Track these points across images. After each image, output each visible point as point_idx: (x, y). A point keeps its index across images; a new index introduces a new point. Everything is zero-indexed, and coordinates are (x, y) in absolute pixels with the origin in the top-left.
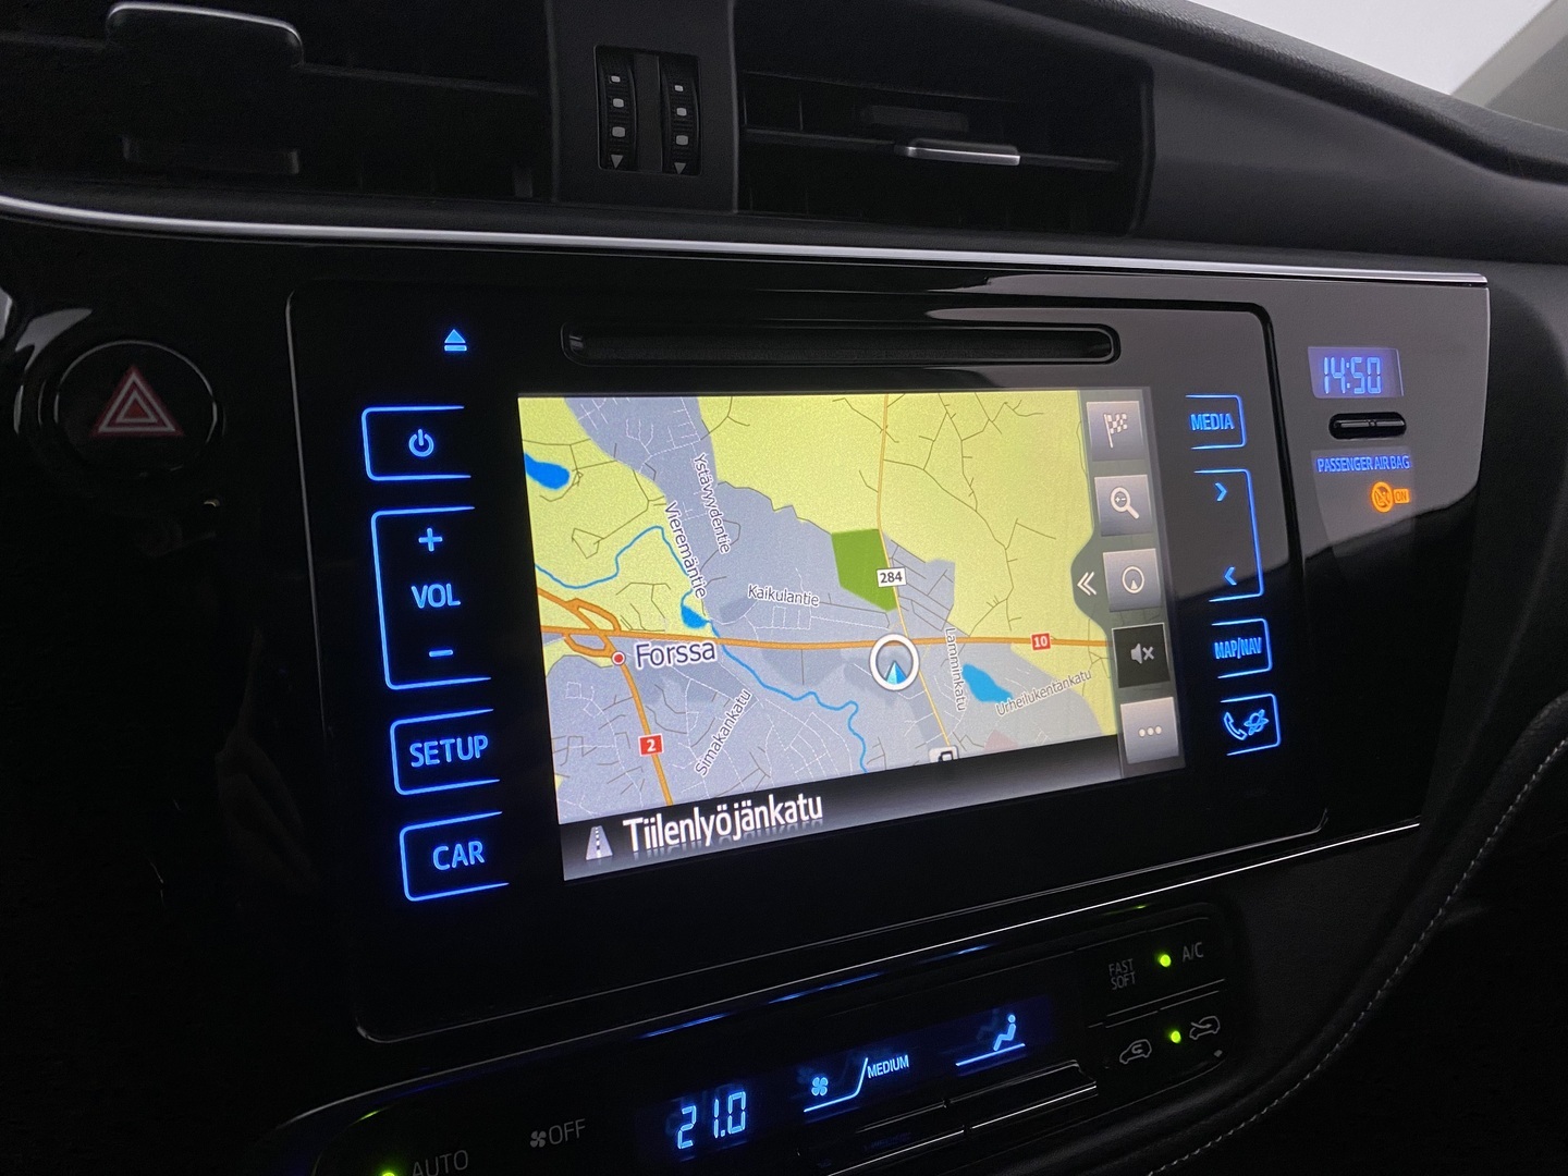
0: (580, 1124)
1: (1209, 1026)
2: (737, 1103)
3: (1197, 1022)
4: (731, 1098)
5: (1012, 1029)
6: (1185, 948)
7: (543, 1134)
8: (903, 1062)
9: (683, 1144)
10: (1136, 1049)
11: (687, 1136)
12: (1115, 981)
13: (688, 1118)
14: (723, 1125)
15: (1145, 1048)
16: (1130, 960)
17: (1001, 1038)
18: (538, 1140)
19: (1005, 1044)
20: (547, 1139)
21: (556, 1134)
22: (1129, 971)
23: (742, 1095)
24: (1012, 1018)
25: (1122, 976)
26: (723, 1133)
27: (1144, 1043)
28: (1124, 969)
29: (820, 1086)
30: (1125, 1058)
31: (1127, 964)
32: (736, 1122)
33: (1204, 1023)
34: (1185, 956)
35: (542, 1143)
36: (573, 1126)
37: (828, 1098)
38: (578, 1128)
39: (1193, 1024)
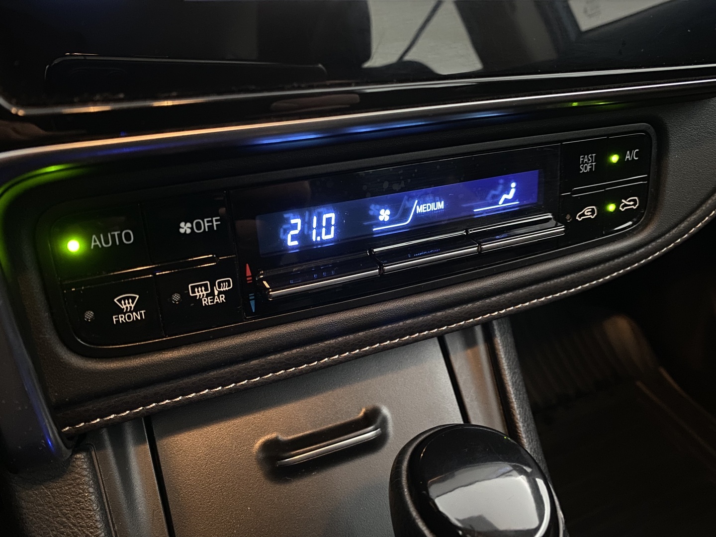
0: (216, 221)
1: (632, 203)
2: (328, 220)
3: (626, 200)
4: (325, 217)
5: (513, 191)
6: (628, 152)
7: (189, 225)
8: (441, 205)
9: (291, 243)
10: (588, 212)
11: (294, 238)
12: (582, 167)
13: (295, 227)
14: (319, 234)
15: (593, 212)
16: (594, 155)
17: (505, 196)
18: (185, 228)
19: (506, 201)
20: (192, 228)
21: (199, 226)
22: (592, 162)
23: (332, 215)
24: (513, 185)
25: (587, 164)
26: (319, 239)
27: (593, 209)
28: (589, 160)
29: (385, 215)
30: (580, 217)
31: (592, 157)
32: (328, 233)
33: (629, 201)
34: (627, 157)
35: (189, 231)
36: (211, 221)
37: (389, 223)
38: (215, 223)
39: (623, 201)
